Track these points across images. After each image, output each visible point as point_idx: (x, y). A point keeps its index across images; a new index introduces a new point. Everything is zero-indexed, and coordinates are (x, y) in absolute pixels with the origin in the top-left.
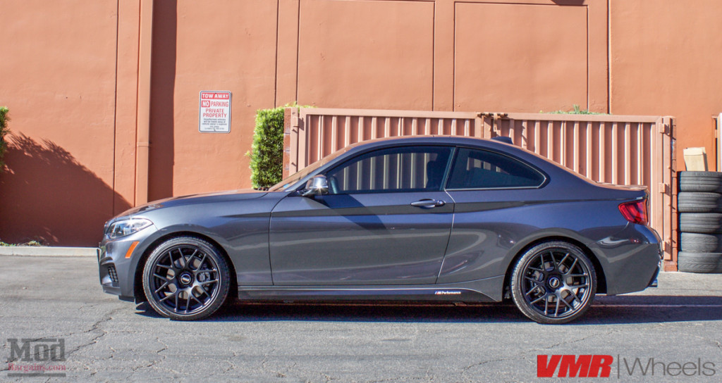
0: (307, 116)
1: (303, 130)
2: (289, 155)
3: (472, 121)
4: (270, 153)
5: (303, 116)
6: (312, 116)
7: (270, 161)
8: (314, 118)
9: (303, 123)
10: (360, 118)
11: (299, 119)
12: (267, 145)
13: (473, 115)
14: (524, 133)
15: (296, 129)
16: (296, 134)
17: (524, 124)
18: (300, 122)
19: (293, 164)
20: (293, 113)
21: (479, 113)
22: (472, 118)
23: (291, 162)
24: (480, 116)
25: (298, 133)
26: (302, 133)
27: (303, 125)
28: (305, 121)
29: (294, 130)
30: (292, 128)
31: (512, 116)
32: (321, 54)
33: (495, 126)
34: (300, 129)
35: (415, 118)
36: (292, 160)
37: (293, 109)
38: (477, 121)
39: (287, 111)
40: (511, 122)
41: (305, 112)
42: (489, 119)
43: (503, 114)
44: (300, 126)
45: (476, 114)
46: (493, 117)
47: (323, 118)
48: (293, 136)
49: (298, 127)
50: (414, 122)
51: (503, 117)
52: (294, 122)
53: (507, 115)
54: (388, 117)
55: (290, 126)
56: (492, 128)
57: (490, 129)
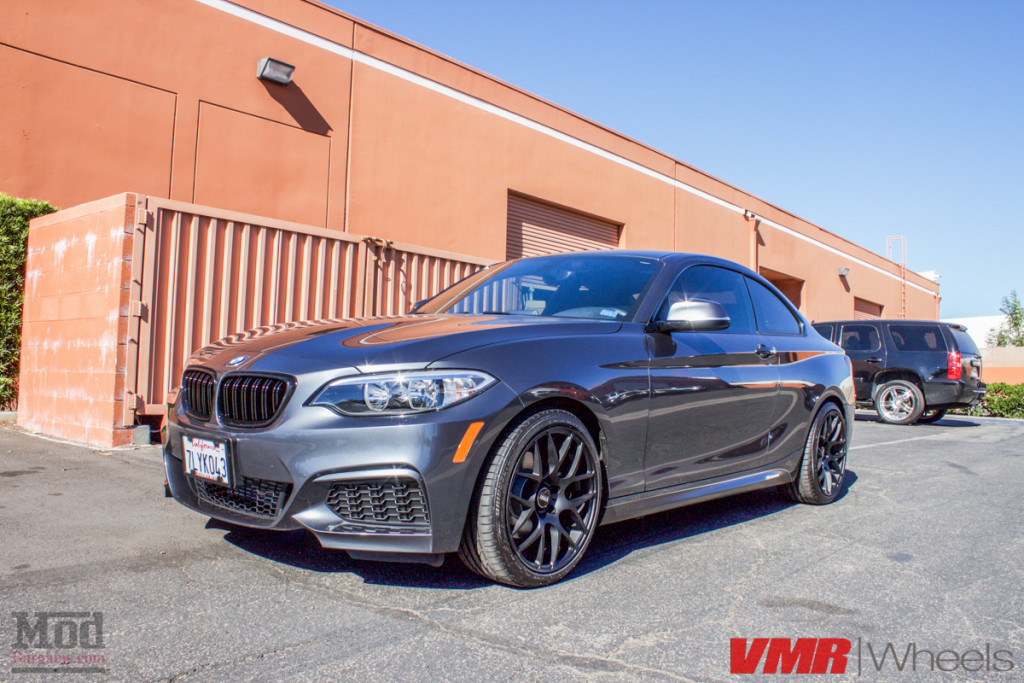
0: (159, 209)
1: (152, 229)
2: (130, 267)
3: (356, 245)
5: (152, 209)
6: (165, 210)
8: (168, 213)
9: (153, 219)
10: (229, 224)
11: (148, 213)
13: (359, 238)
14: (404, 267)
15: (142, 228)
16: (142, 236)
17: (404, 257)
18: (150, 217)
19: (136, 281)
20: (140, 203)
21: (367, 237)
22: (356, 241)
23: (132, 279)
24: (365, 241)
25: (144, 234)
26: (151, 235)
27: (153, 223)
29: (139, 229)
30: (136, 227)
31: (396, 246)
32: (24, 131)
33: (383, 255)
34: (147, 229)
35: (295, 233)
36: (135, 275)
37: (138, 197)
38: (362, 247)
39: (130, 198)
40: (394, 252)
41: (157, 203)
42: (374, 246)
43: (389, 241)
44: (149, 224)
45: (362, 237)
46: (379, 244)
47: (180, 215)
48: (137, 238)
49: (146, 225)
50: (294, 238)
51: (388, 244)
52: (140, 216)
53: (392, 243)
54: (264, 227)
55: (133, 222)
56: (379, 258)
57: (375, 258)
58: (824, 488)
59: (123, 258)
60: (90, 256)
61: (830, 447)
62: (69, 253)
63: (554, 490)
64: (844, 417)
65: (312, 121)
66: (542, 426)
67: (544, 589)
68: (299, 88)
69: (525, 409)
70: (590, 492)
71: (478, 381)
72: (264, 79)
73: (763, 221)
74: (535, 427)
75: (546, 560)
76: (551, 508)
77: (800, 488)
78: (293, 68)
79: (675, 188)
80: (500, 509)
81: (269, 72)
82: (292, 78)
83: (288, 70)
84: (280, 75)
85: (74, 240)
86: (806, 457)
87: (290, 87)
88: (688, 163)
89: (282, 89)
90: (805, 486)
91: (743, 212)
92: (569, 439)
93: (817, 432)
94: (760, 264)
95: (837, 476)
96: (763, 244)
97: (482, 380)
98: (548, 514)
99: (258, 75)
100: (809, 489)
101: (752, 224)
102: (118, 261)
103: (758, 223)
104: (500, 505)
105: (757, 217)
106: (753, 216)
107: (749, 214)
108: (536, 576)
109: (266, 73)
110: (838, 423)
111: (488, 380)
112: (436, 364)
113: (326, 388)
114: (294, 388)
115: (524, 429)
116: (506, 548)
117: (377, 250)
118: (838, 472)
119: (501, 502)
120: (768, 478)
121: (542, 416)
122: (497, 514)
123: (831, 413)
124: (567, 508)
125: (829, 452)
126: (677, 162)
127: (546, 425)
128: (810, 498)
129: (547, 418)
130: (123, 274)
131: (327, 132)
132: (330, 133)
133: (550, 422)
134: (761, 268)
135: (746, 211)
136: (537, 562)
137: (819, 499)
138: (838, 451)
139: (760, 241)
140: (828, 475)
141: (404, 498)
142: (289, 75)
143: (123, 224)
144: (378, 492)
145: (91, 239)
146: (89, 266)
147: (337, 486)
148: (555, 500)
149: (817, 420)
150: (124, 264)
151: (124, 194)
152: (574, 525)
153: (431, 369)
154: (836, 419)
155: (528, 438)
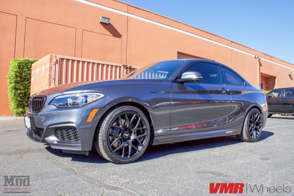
0: (60, 58)
1: (58, 64)
4: (20, 77)
5: (58, 58)
6: (61, 59)
7: (20, 80)
9: (58, 61)
10: (76, 61)
11: (56, 59)
12: (19, 73)
13: (121, 65)
15: (55, 64)
16: (55, 66)
18: (57, 60)
19: (53, 79)
20: (54, 57)
21: (123, 64)
22: (120, 66)
23: (52, 78)
24: (123, 66)
26: (57, 66)
27: (58, 62)
28: (59, 60)
29: (54, 64)
30: (53, 63)
31: (133, 67)
32: (34, 41)
33: (128, 70)
34: (56, 64)
35: (101, 64)
36: (53, 77)
37: (53, 55)
38: (122, 67)
39: (51, 55)
40: (132, 69)
41: (59, 57)
42: (125, 67)
43: (130, 65)
44: (57, 62)
45: (122, 65)
46: (127, 66)
47: (66, 60)
48: (53, 66)
49: (56, 63)
50: (101, 65)
51: (130, 66)
52: (54, 60)
53: (131, 66)
54: (91, 62)
55: (52, 62)
56: (127, 71)
57: (126, 71)
58: (253, 137)
59: (49, 72)
60: (43, 72)
61: (255, 123)
62: (39, 72)
63: (131, 133)
64: (261, 114)
65: (116, 34)
66: (122, 111)
67: (125, 165)
68: (112, 25)
69: (115, 105)
70: (145, 134)
71: (98, 96)
72: (101, 23)
73: (261, 58)
74: (120, 111)
75: (126, 155)
76: (129, 138)
77: (243, 136)
78: (110, 19)
79: (231, 49)
80: (105, 137)
81: (103, 21)
82: (109, 22)
83: (108, 20)
84: (106, 21)
85: (40, 68)
86: (244, 126)
87: (109, 24)
88: (236, 42)
89: (107, 26)
90: (245, 136)
91: (254, 56)
92: (135, 115)
93: (248, 118)
94: (260, 72)
95: (258, 133)
96: (262, 66)
97: (100, 95)
98: (128, 140)
99: (100, 22)
100: (246, 137)
101: (258, 60)
102: (48, 73)
103: (259, 59)
104: (105, 136)
105: (259, 58)
106: (258, 57)
107: (257, 57)
108: (121, 160)
109: (102, 21)
110: (258, 115)
111: (102, 96)
112: (85, 91)
113: (54, 99)
114: (46, 100)
115: (115, 112)
116: (108, 150)
117: (127, 68)
118: (259, 131)
119: (105, 135)
120: (227, 132)
121: (122, 108)
122: (104, 139)
123: (255, 112)
124: (135, 138)
125: (255, 125)
126: (232, 42)
127: (124, 110)
128: (247, 140)
129: (125, 108)
130: (49, 77)
131: (121, 37)
132: (122, 37)
133: (126, 110)
134: (261, 73)
135: (256, 56)
136: (123, 156)
137: (250, 141)
138: (259, 125)
139: (260, 65)
140: (254, 132)
141: (74, 133)
142: (108, 21)
143: (49, 63)
144: (67, 131)
145: (43, 68)
146: (43, 75)
147: (56, 129)
148: (131, 136)
149: (248, 114)
150: (50, 74)
151: (50, 55)
152: (139, 144)
153: (83, 92)
154: (257, 114)
155: (116, 115)
